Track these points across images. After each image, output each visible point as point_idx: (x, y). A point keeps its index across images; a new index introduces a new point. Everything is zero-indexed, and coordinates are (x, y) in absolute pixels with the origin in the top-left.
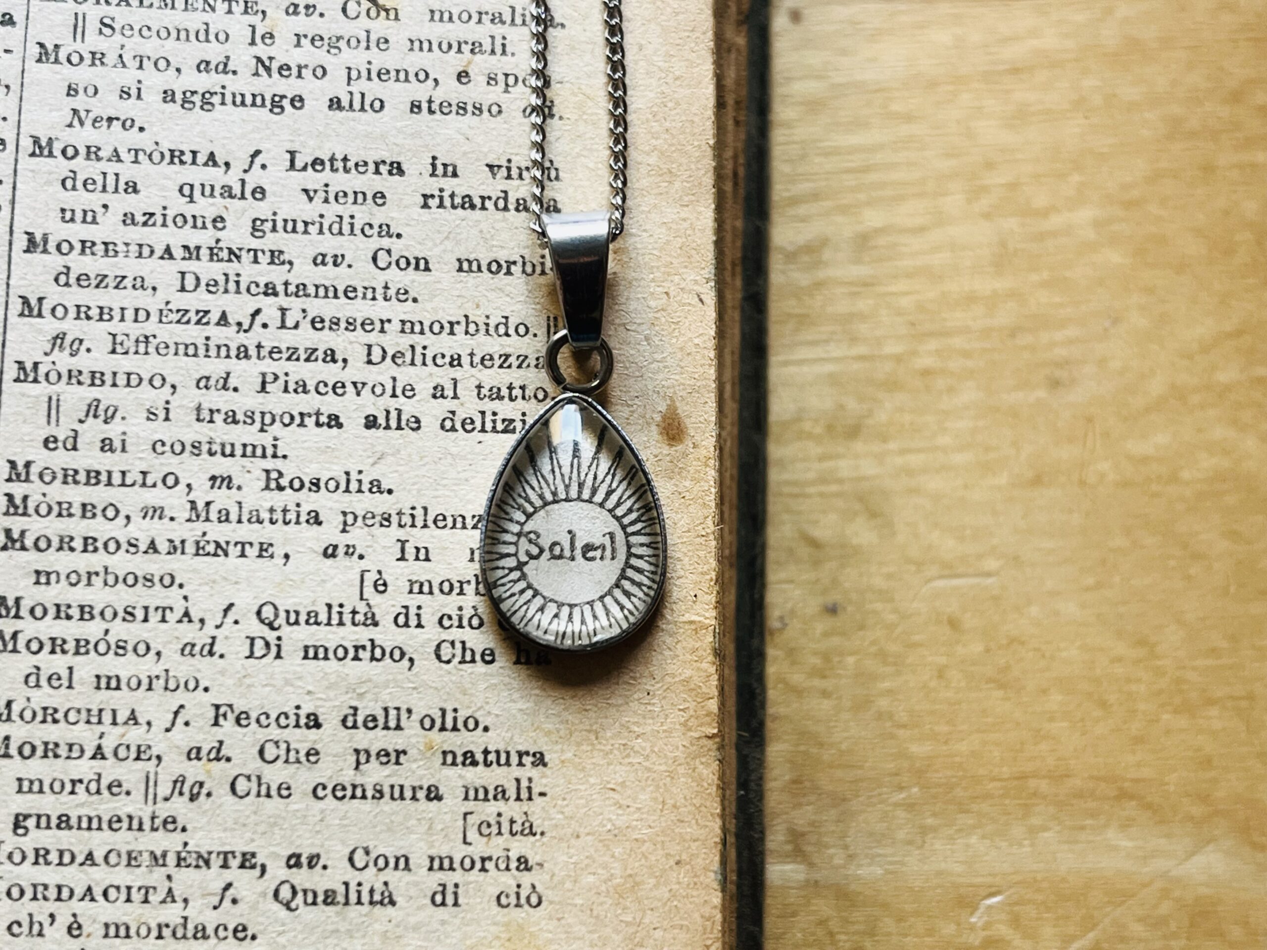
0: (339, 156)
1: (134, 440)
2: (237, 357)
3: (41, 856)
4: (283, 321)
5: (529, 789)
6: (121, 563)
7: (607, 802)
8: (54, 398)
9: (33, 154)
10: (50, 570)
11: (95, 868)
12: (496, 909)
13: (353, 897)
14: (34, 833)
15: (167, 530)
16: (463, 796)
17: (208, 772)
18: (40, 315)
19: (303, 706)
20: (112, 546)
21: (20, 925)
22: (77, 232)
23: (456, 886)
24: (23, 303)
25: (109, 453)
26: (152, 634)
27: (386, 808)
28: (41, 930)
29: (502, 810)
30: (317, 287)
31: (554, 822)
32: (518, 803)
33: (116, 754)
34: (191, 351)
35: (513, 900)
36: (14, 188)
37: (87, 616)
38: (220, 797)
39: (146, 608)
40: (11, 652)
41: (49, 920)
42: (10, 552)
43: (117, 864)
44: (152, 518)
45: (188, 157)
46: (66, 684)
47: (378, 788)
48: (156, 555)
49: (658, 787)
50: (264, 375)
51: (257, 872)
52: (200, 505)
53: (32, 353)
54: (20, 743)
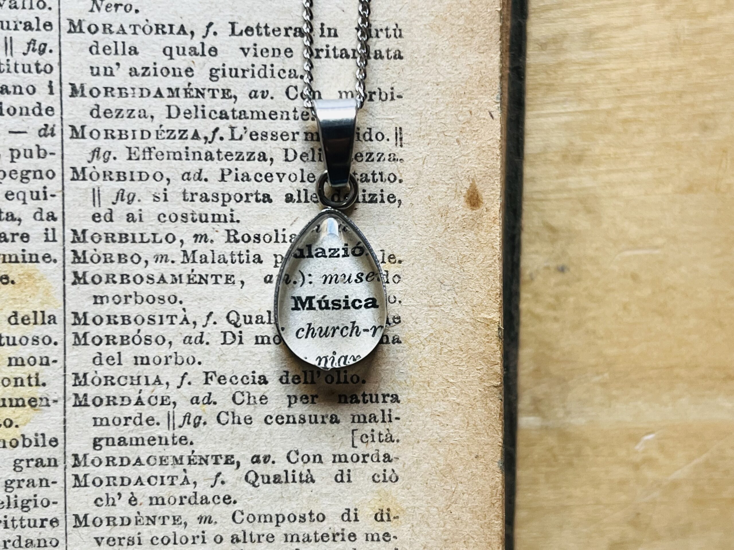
0: (262, 25)
1: (147, 214)
2: (206, 159)
3: (110, 461)
4: (233, 135)
5: (390, 415)
6: (145, 289)
7: (435, 423)
8: (96, 189)
9: (70, 32)
10: (102, 295)
11: (142, 467)
12: (372, 483)
13: (290, 479)
14: (105, 448)
15: (170, 269)
16: (351, 420)
17: (204, 410)
18: (83, 137)
19: (256, 371)
20: (138, 280)
21: (101, 500)
22: (101, 82)
23: (349, 471)
24: (72, 130)
25: (132, 223)
26: (165, 331)
27: (307, 428)
28: (114, 502)
29: (374, 428)
30: (252, 112)
31: (404, 434)
32: (383, 424)
33: (149, 402)
34: (177, 156)
35: (382, 478)
36: (60, 54)
37: (126, 322)
38: (211, 425)
39: (161, 316)
40: (83, 345)
41: (118, 497)
42: (78, 285)
43: (155, 464)
44: (161, 261)
45: (167, 29)
46: (118, 362)
47: (302, 417)
48: (165, 284)
49: (464, 414)
50: (223, 170)
51: (235, 466)
52: (189, 253)
53: (80, 161)
54: (93, 397)
